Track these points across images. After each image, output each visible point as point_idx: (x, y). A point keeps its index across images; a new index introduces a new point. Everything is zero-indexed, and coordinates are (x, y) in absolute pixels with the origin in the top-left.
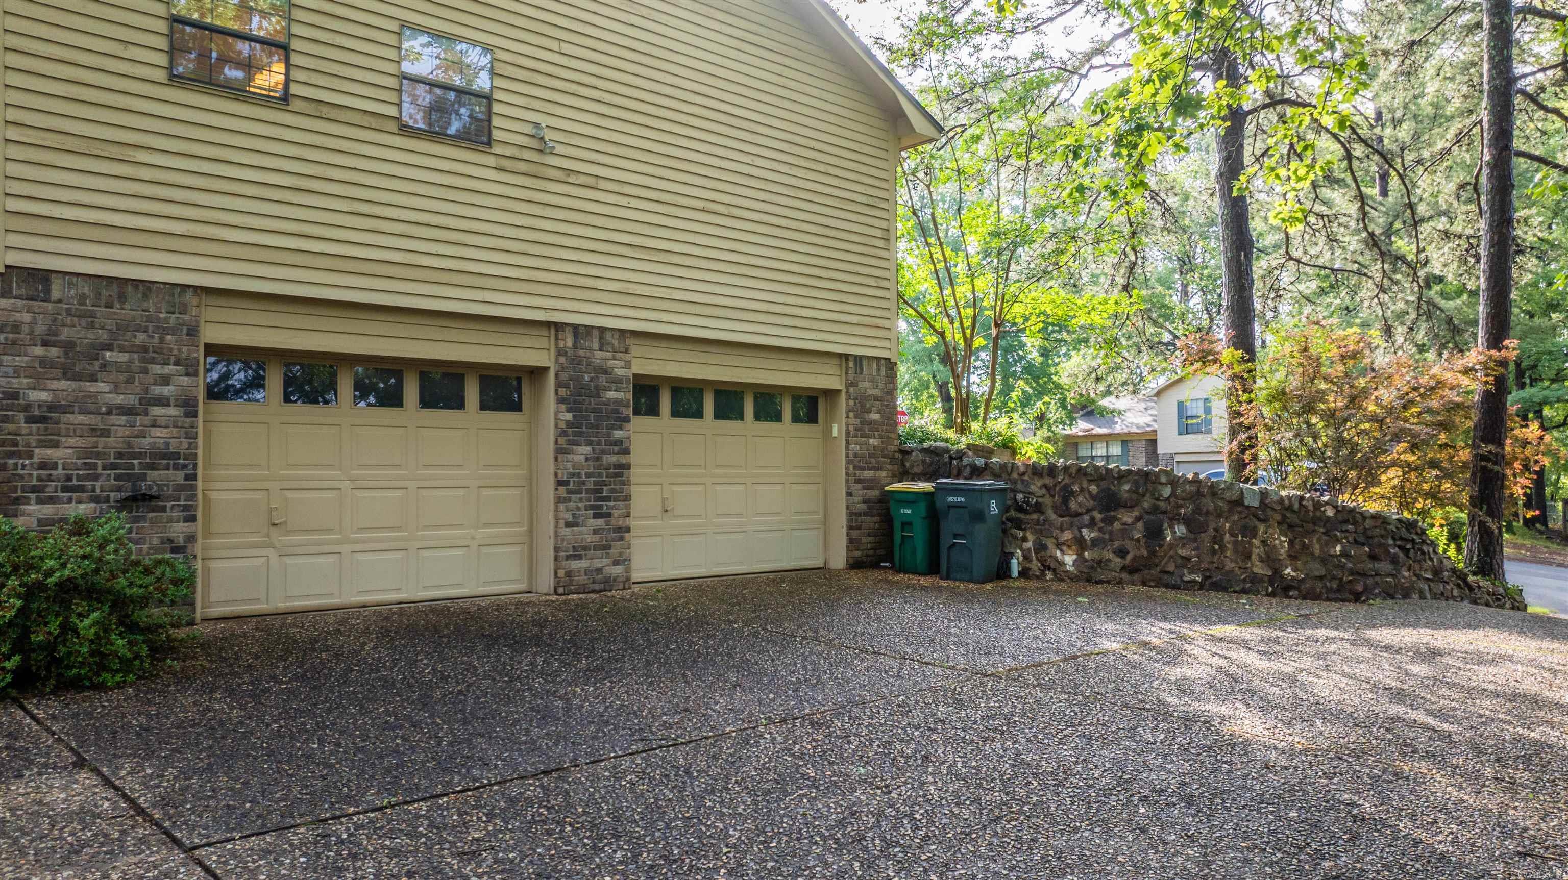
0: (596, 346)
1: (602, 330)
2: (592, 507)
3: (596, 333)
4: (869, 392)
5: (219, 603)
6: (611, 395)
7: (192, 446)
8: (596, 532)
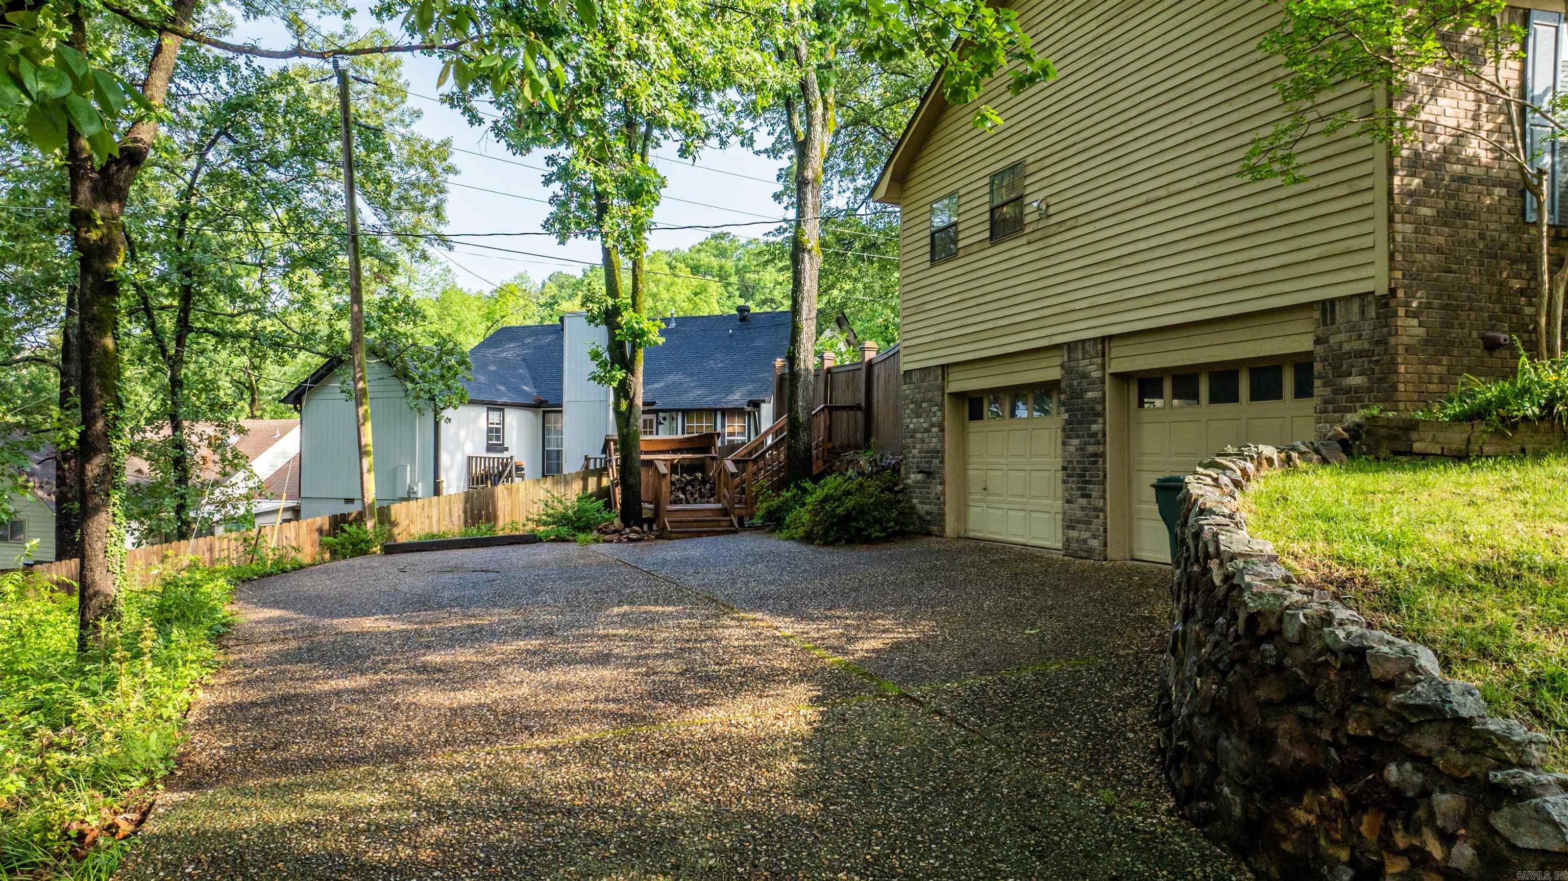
0: (1080, 356)
1: (1083, 341)
2: (1079, 489)
3: (1080, 345)
4: (1346, 347)
5: (975, 530)
6: (1090, 395)
7: (943, 447)
8: (1082, 509)
